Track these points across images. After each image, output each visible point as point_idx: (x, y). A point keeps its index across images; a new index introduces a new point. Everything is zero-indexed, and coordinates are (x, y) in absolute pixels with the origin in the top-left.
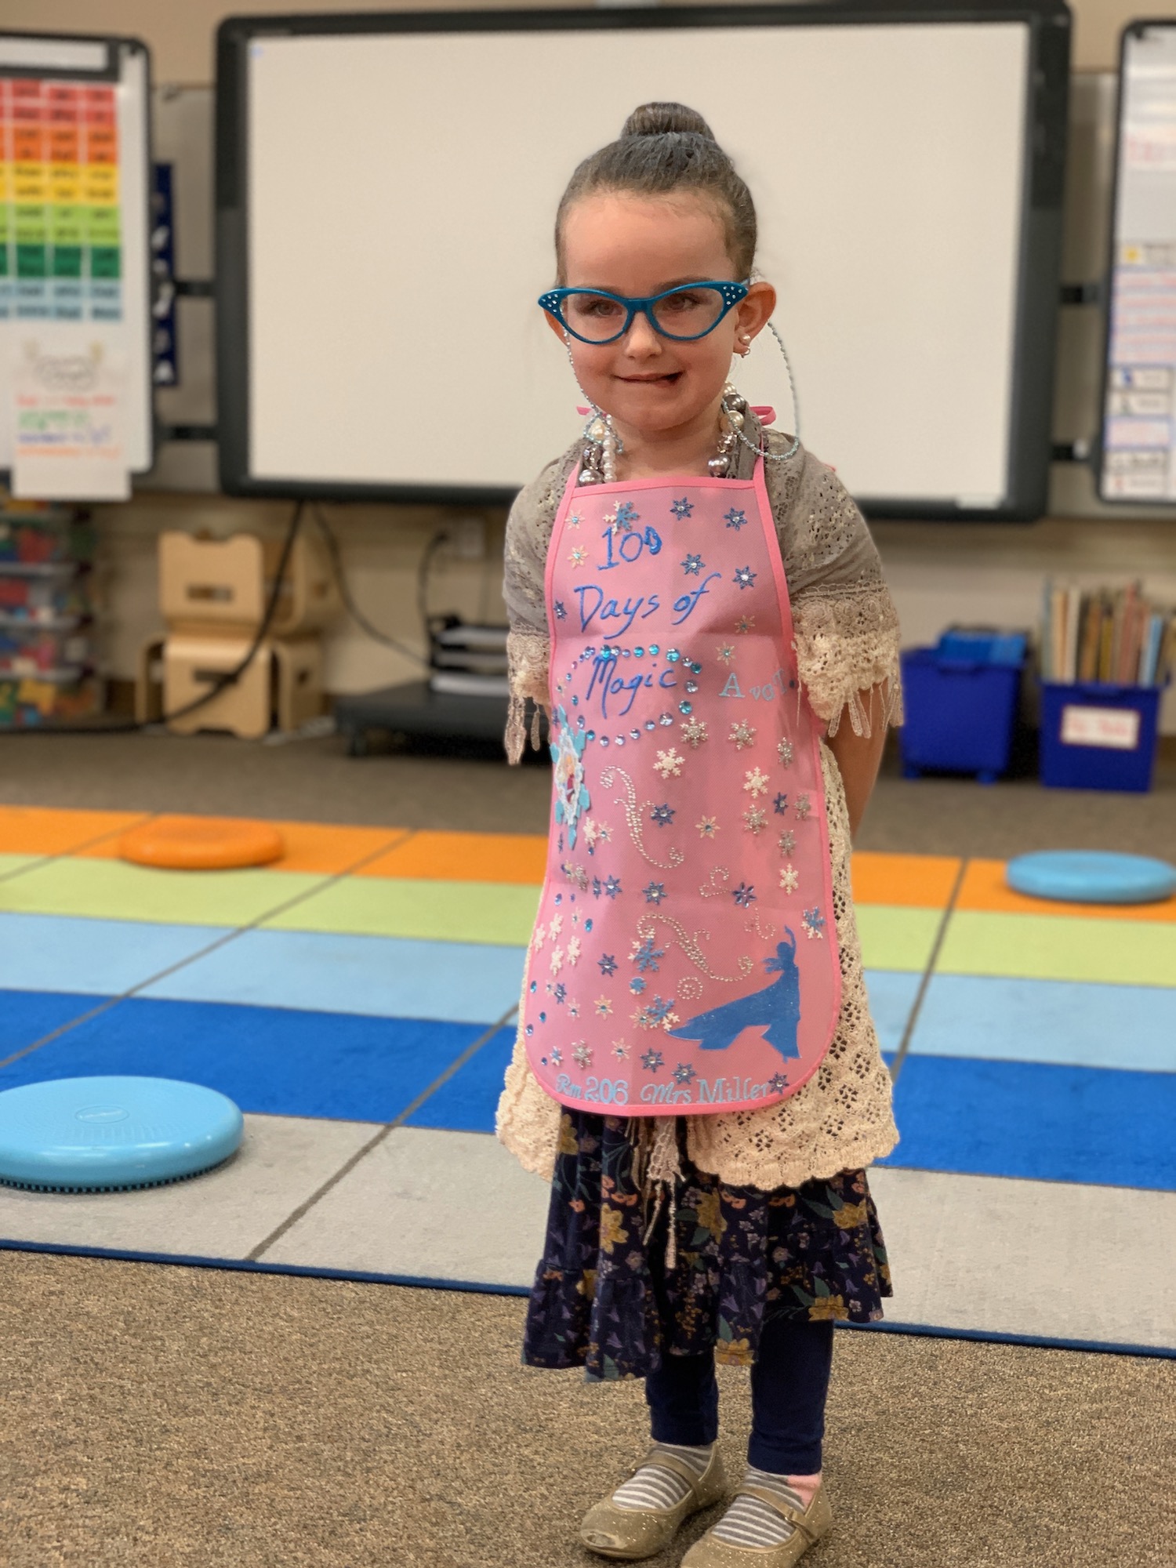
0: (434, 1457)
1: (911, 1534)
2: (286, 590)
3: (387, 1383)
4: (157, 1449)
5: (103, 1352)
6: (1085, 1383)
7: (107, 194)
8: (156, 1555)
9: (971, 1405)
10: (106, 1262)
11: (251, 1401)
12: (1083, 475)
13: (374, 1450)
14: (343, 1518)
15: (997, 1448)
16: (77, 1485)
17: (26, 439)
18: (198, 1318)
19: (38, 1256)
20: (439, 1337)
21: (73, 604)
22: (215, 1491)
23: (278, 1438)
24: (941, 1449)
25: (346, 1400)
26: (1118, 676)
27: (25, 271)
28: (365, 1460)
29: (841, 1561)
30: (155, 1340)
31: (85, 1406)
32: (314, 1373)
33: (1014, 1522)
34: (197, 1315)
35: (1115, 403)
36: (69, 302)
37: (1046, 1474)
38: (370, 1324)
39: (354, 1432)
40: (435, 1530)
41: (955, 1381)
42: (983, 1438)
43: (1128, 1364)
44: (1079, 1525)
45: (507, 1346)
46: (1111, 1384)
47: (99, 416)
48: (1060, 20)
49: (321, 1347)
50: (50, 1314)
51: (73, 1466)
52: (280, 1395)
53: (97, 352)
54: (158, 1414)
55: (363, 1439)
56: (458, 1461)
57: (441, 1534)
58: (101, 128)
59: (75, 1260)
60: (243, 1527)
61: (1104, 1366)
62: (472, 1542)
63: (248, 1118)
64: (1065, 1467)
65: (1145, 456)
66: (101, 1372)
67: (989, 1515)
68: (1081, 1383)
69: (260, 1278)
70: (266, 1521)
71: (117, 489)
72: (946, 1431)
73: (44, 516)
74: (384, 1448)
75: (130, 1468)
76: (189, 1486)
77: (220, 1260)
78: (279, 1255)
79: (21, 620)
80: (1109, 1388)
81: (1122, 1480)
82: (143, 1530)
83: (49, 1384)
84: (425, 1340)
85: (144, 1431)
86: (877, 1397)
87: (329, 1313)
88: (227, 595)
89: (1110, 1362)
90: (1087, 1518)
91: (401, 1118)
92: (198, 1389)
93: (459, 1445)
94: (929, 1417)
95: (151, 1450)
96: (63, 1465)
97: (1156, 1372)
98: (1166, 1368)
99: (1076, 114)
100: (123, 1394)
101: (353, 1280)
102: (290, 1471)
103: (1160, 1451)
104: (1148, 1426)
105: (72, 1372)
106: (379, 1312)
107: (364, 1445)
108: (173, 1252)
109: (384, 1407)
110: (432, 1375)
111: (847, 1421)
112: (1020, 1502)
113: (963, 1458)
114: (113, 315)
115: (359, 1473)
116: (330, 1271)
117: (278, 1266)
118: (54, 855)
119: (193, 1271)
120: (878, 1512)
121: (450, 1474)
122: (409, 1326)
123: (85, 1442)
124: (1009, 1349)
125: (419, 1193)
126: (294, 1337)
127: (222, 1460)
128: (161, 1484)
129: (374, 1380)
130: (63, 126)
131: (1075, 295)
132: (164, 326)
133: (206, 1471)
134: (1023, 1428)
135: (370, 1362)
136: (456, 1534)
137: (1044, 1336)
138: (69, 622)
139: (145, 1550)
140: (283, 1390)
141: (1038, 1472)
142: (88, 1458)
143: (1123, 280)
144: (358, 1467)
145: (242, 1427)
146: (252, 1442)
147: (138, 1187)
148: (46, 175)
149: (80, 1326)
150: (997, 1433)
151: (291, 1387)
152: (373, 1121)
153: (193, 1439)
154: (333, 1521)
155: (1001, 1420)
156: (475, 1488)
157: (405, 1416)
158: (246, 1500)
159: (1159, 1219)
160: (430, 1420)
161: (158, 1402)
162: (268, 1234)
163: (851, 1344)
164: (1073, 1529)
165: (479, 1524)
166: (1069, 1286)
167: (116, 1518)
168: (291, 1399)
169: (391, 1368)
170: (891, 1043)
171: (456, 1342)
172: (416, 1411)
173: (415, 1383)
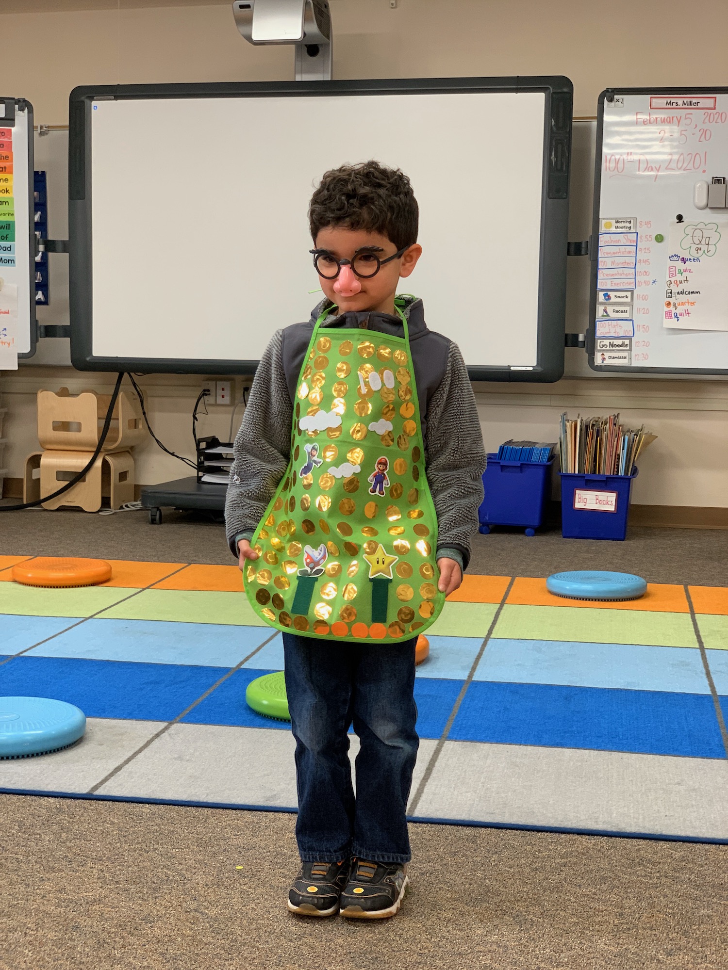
0: (193, 891)
1: (456, 924)
2: (112, 422)
3: (167, 854)
4: (37, 889)
5: (6, 841)
6: (559, 849)
7: (6, 191)
8: (37, 941)
9: (494, 861)
10: (8, 796)
11: (90, 864)
12: (583, 352)
13: (160, 888)
14: (142, 921)
15: (507, 882)
18: (60, 823)
20: (197, 831)
22: (70, 909)
23: (106, 882)
24: (476, 883)
25: (144, 863)
26: (606, 471)
28: (155, 893)
29: (416, 937)
30: (35, 835)
32: (126, 850)
33: (514, 918)
35: (600, 310)
37: (533, 894)
38: (158, 825)
39: (148, 879)
40: (193, 926)
41: (486, 849)
42: (500, 876)
43: (584, 839)
44: (549, 919)
45: (236, 835)
46: (573, 849)
48: (567, 89)
49: (130, 837)
52: (107, 861)
54: (38, 872)
55: (154, 883)
56: (206, 892)
57: (196, 928)
60: (86, 926)
61: (570, 840)
62: (213, 932)
63: (88, 720)
64: (544, 891)
65: (619, 342)
66: (6, 851)
67: (500, 914)
68: (556, 849)
69: (96, 803)
70: (98, 923)
71: (12, 365)
72: (479, 874)
74: (165, 887)
75: (22, 899)
76: (56, 907)
77: (73, 794)
78: (106, 791)
80: (572, 851)
81: (575, 896)
82: (30, 929)
84: (189, 833)
85: (30, 880)
86: (442, 857)
87: (134, 820)
88: (78, 427)
90: (554, 915)
91: (178, 719)
92: (60, 859)
93: (207, 885)
94: (471, 867)
95: (34, 889)
97: (599, 843)
100: (18, 862)
101: (148, 804)
102: (112, 899)
103: (597, 882)
106: (163, 819)
107: (154, 886)
108: (46, 790)
109: (166, 867)
110: (193, 850)
112: (518, 908)
113: (488, 887)
114: (11, 261)
115: (151, 899)
116: (136, 798)
117: (105, 796)
119: (57, 799)
120: (438, 913)
121: (202, 899)
122: (180, 826)
124: (518, 832)
125: (188, 757)
126: (115, 833)
127: (74, 894)
128: (40, 906)
129: (160, 853)
131: (575, 249)
132: (40, 268)
133: (66, 899)
134: (523, 871)
135: (158, 844)
136: (204, 928)
139: (31, 939)
140: (109, 859)
141: (529, 893)
143: (603, 240)
146: (91, 885)
147: (25, 756)
150: (507, 874)
151: (113, 858)
152: (162, 720)
153: (57, 884)
154: (136, 923)
155: (511, 868)
156: (215, 906)
157: (176, 870)
158: (87, 912)
159: (608, 766)
160: (191, 873)
161: (38, 866)
162: (100, 780)
163: (429, 831)
164: (546, 921)
165: (217, 923)
166: (553, 800)
167: (15, 923)
168: (113, 863)
169: (170, 847)
170: (463, 675)
171: (207, 833)
172: (183, 868)
173: (183, 854)
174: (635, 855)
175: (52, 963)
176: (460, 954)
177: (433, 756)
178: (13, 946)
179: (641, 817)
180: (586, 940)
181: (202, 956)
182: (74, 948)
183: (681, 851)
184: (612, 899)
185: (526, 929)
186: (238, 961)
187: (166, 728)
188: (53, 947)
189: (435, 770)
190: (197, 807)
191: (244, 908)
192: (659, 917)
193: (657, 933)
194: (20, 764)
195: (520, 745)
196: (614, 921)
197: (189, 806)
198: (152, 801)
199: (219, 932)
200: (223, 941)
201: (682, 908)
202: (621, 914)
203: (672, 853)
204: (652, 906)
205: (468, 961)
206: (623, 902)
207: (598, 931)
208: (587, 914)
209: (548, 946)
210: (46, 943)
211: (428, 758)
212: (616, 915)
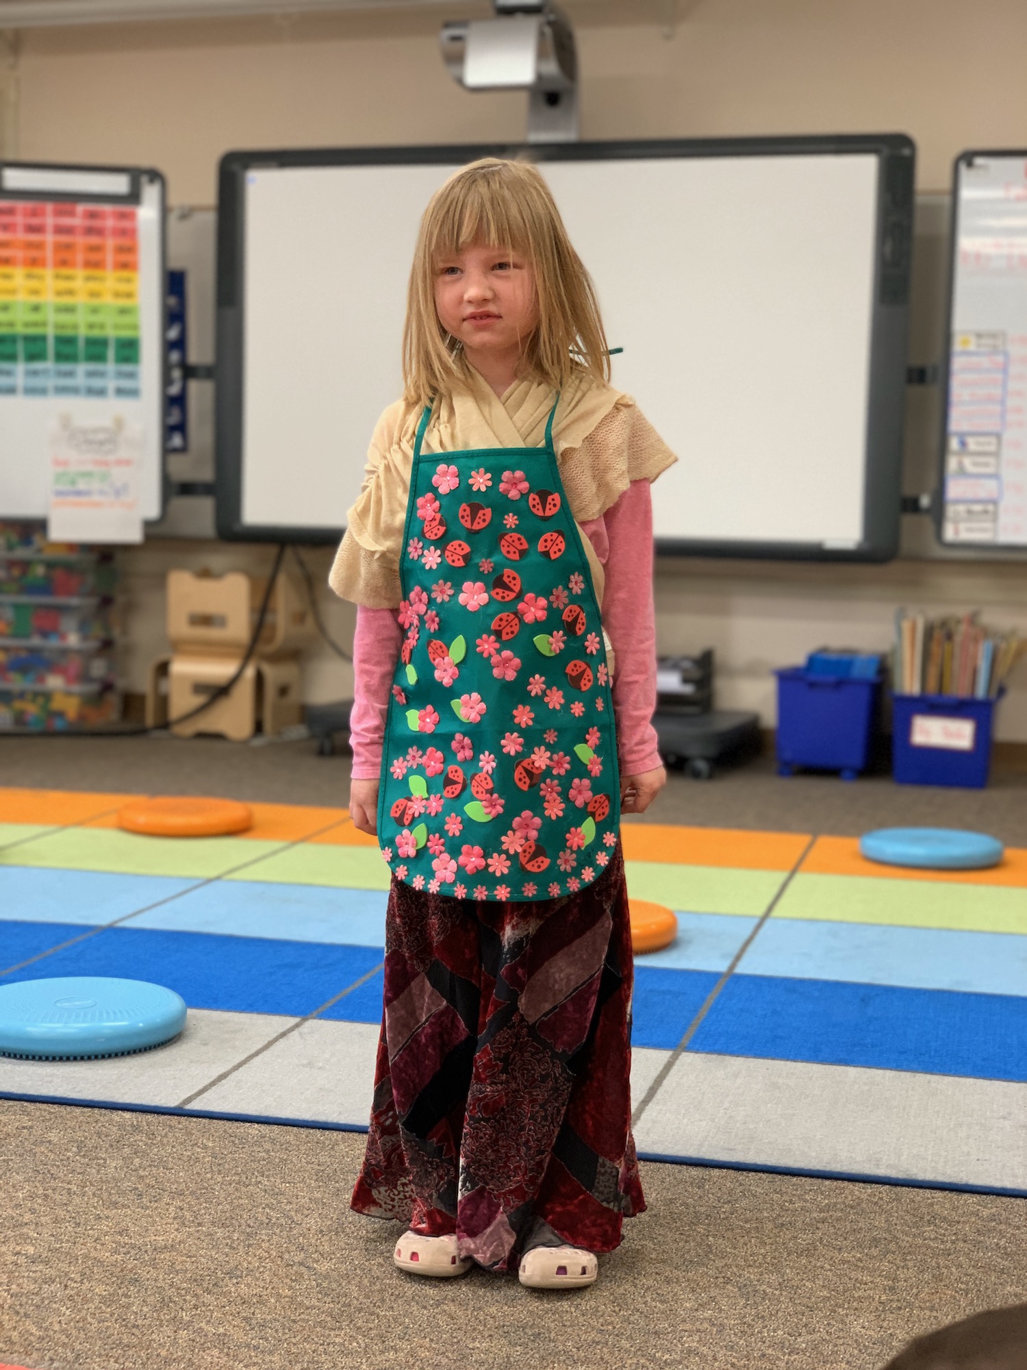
0: (301, 1238)
1: (657, 1293)
2: (269, 618)
3: (273, 1190)
4: (90, 1229)
5: (58, 1166)
6: (819, 1199)
7: (129, 295)
8: (80, 1296)
9: (725, 1212)
10: (68, 1108)
11: (166, 1199)
12: (928, 522)
13: (256, 1233)
14: (225, 1276)
15: (739, 1240)
16: (27, 1251)
17: (59, 493)
18: (134, 1145)
19: (16, 1103)
20: (319, 1161)
21: (97, 631)
22: (131, 1257)
23: (184, 1224)
24: (694, 1241)
25: (240, 1201)
26: (958, 689)
27: (60, 357)
28: (249, 1239)
29: (599, 1309)
30: (98, 1159)
31: (40, 1201)
32: (218, 1182)
33: (740, 1289)
34: (134, 1143)
35: (952, 463)
36: (96, 383)
37: (772, 1258)
38: (267, 1151)
39: (243, 1221)
40: (293, 1284)
42: (729, 1234)
44: (789, 1291)
46: (839, 1200)
47: (119, 475)
48: (906, 152)
49: (227, 1166)
50: (21, 1141)
51: (25, 1239)
52: (190, 1196)
53: (119, 424)
54: (95, 1208)
55: (249, 1226)
56: (319, 1241)
57: (298, 1287)
58: (124, 242)
59: (44, 1106)
60: (148, 1280)
61: (837, 1188)
62: (319, 1292)
63: (190, 1012)
64: (788, 1254)
65: (978, 508)
66: (55, 1179)
67: (721, 1283)
68: (815, 1200)
69: (186, 1120)
70: (166, 1276)
71: (134, 535)
72: (701, 1229)
73: (74, 557)
74: (263, 1232)
75: (68, 1241)
76: (111, 1253)
77: (156, 1107)
78: (202, 1104)
79: (53, 643)
80: (837, 1203)
81: (831, 1263)
82: (72, 1280)
83: (14, 1187)
85: (82, 1217)
87: (236, 1144)
88: (222, 622)
90: (797, 1287)
91: (315, 1014)
92: (127, 1191)
93: (321, 1231)
94: (690, 1219)
96: (18, 1238)
97: (877, 1193)
99: (920, 227)
100: (69, 1193)
101: (258, 1123)
102: (190, 1245)
103: (865, 1245)
105: (33, 1179)
106: (275, 1144)
107: (248, 1230)
108: (121, 1100)
109: (269, 1206)
110: (309, 1186)
112: (747, 1275)
113: (710, 1246)
114: (133, 393)
115: (242, 1247)
117: (201, 1111)
118: (65, 825)
119: (134, 1114)
121: (312, 1249)
122: (297, 1153)
123: (37, 1224)
124: (764, 1176)
125: (320, 1064)
126: (207, 1159)
127: (138, 1238)
128: (90, 1252)
129: (263, 1188)
130: (94, 240)
131: (918, 376)
132: (174, 403)
133: (127, 1244)
134: (763, 1227)
135: (263, 1176)
136: (309, 1287)
137: (793, 1167)
138: (93, 644)
139: (72, 1293)
140: (193, 1193)
141: (767, 1257)
142: (37, 1234)
143: (958, 363)
144: (242, 1244)
145: (157, 1216)
146: (164, 1226)
147: (100, 1057)
148: (79, 279)
149: (43, 1150)
150: (740, 1231)
151: (199, 1192)
152: (293, 1014)
153: (118, 1223)
154: (217, 1278)
155: (746, 1222)
156: (329, 1258)
157: (283, 1211)
158: (154, 1264)
159: (907, 1091)
160: (302, 1214)
161: (96, 1199)
162: (196, 1090)
164: (784, 1293)
165: (327, 1281)
166: (822, 1135)
167: (53, 1273)
168: (198, 1199)
169: (278, 1181)
170: (721, 966)
172: (292, 1208)
173: (295, 1190)
174: (924, 1210)
175: (96, 1325)
176: (656, 1333)
177: (661, 1072)
178: (46, 1302)
179: (942, 1160)
180: (836, 1321)
181: (300, 1323)
182: (128, 1306)
183: (992, 1208)
184: (882, 1268)
185: (755, 1302)
186: (348, 1331)
187: (297, 1026)
188: (101, 1305)
189: (661, 1091)
190: (324, 1129)
191: (367, 1263)
192: (945, 1294)
193: (938, 1315)
194: (92, 1067)
195: (788, 1060)
196: (880, 1297)
197: (313, 1128)
198: (263, 1120)
199: (328, 1293)
200: (331, 1305)
201: (981, 1283)
202: (892, 1289)
203: (978, 1210)
204: (938, 1278)
205: (666, 1343)
206: (898, 1273)
207: (856, 1309)
208: (844, 1286)
209: (782, 1326)
210: (92, 1300)
211: (654, 1074)
212: (885, 1289)
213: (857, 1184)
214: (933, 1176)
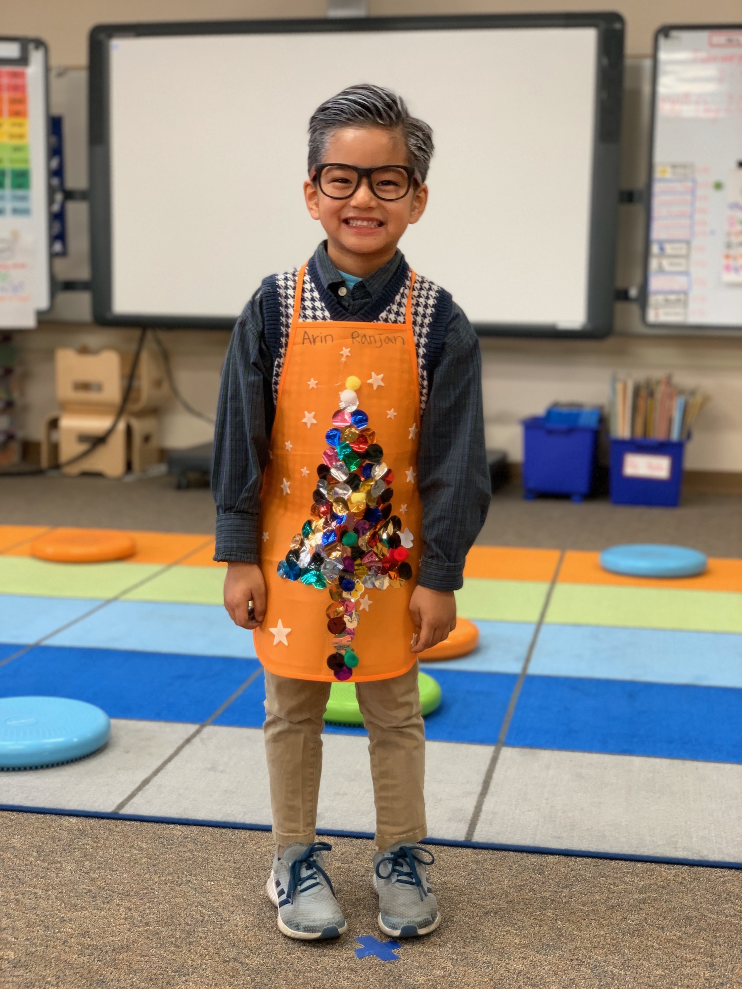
0: (231, 934)
1: (527, 978)
2: (136, 383)
3: (201, 888)
4: (58, 932)
5: (24, 871)
6: (636, 881)
7: (21, 136)
9: (565, 897)
10: (25, 814)
11: (116, 901)
12: (635, 309)
13: (194, 930)
14: (175, 974)
15: (581, 923)
16: (8, 956)
18: (83, 849)
20: (234, 859)
21: (2, 395)
22: (95, 958)
23: (134, 924)
25: (176, 899)
26: (658, 434)
28: (188, 937)
30: (55, 863)
31: (13, 906)
32: (156, 883)
33: (592, 969)
34: (82, 847)
35: (654, 264)
37: (611, 939)
38: (191, 851)
39: (181, 920)
40: (232, 980)
41: (555, 882)
42: (573, 918)
43: (663, 869)
44: (631, 970)
46: (652, 881)
47: (16, 276)
48: (617, 26)
49: (160, 867)
51: (5, 944)
52: (135, 897)
53: (15, 236)
54: (59, 910)
55: (188, 925)
56: (246, 937)
57: (236, 983)
58: (17, 95)
59: (5, 814)
61: (647, 870)
63: (114, 722)
64: (623, 934)
65: (673, 297)
66: (23, 884)
67: (576, 965)
68: (633, 882)
69: (122, 824)
70: (126, 976)
71: (29, 322)
72: (549, 913)
74: (200, 929)
75: (41, 945)
76: (78, 955)
77: (96, 813)
78: (134, 809)
80: (650, 884)
81: (658, 942)
84: (226, 861)
85: (50, 921)
86: (507, 892)
87: (164, 845)
88: (99, 387)
89: (651, 867)
90: (637, 965)
91: (210, 720)
92: (83, 894)
93: (247, 927)
94: (539, 904)
95: (54, 933)
97: (680, 874)
98: (686, 871)
99: (628, 83)
100: (36, 898)
101: (180, 824)
102: (141, 945)
103: (682, 923)
104: (675, 908)
106: (196, 844)
107: (187, 928)
108: (67, 807)
109: (200, 904)
110: (230, 883)
111: (489, 907)
112: (595, 957)
113: (560, 930)
114: (26, 212)
115: (184, 945)
116: (165, 818)
117: (133, 816)
119: (79, 819)
120: (507, 964)
121: (242, 945)
122: (215, 852)
123: (13, 928)
124: (589, 860)
125: (221, 768)
126: (144, 860)
127: (99, 939)
128: (60, 954)
129: (193, 887)
131: (629, 197)
132: (57, 218)
133: (90, 945)
134: (597, 910)
135: (191, 875)
137: (610, 852)
140: (137, 894)
141: (607, 938)
142: (15, 939)
143: (658, 188)
145: (111, 917)
146: (118, 927)
147: (45, 766)
149: (9, 855)
150: (581, 914)
151: (142, 892)
152: (192, 722)
153: (81, 925)
154: (169, 976)
155: (584, 905)
156: (257, 954)
157: (213, 909)
158: (114, 963)
159: (682, 777)
161: (59, 902)
162: (127, 796)
163: (491, 859)
166: (626, 821)
168: (142, 899)
169: (204, 879)
170: (514, 667)
171: (245, 862)
172: (220, 906)
173: (219, 888)
174: (721, 888)
177: (489, 766)
179: (724, 841)
184: (700, 945)
185: (607, 983)
190: (233, 828)
191: (288, 957)
194: (39, 776)
195: (585, 752)
196: (704, 974)
197: (225, 828)
198: (184, 822)
202: (712, 965)
206: (713, 949)
208: (674, 965)
211: (484, 768)
212: (706, 966)
213: (662, 865)
214: (721, 856)
